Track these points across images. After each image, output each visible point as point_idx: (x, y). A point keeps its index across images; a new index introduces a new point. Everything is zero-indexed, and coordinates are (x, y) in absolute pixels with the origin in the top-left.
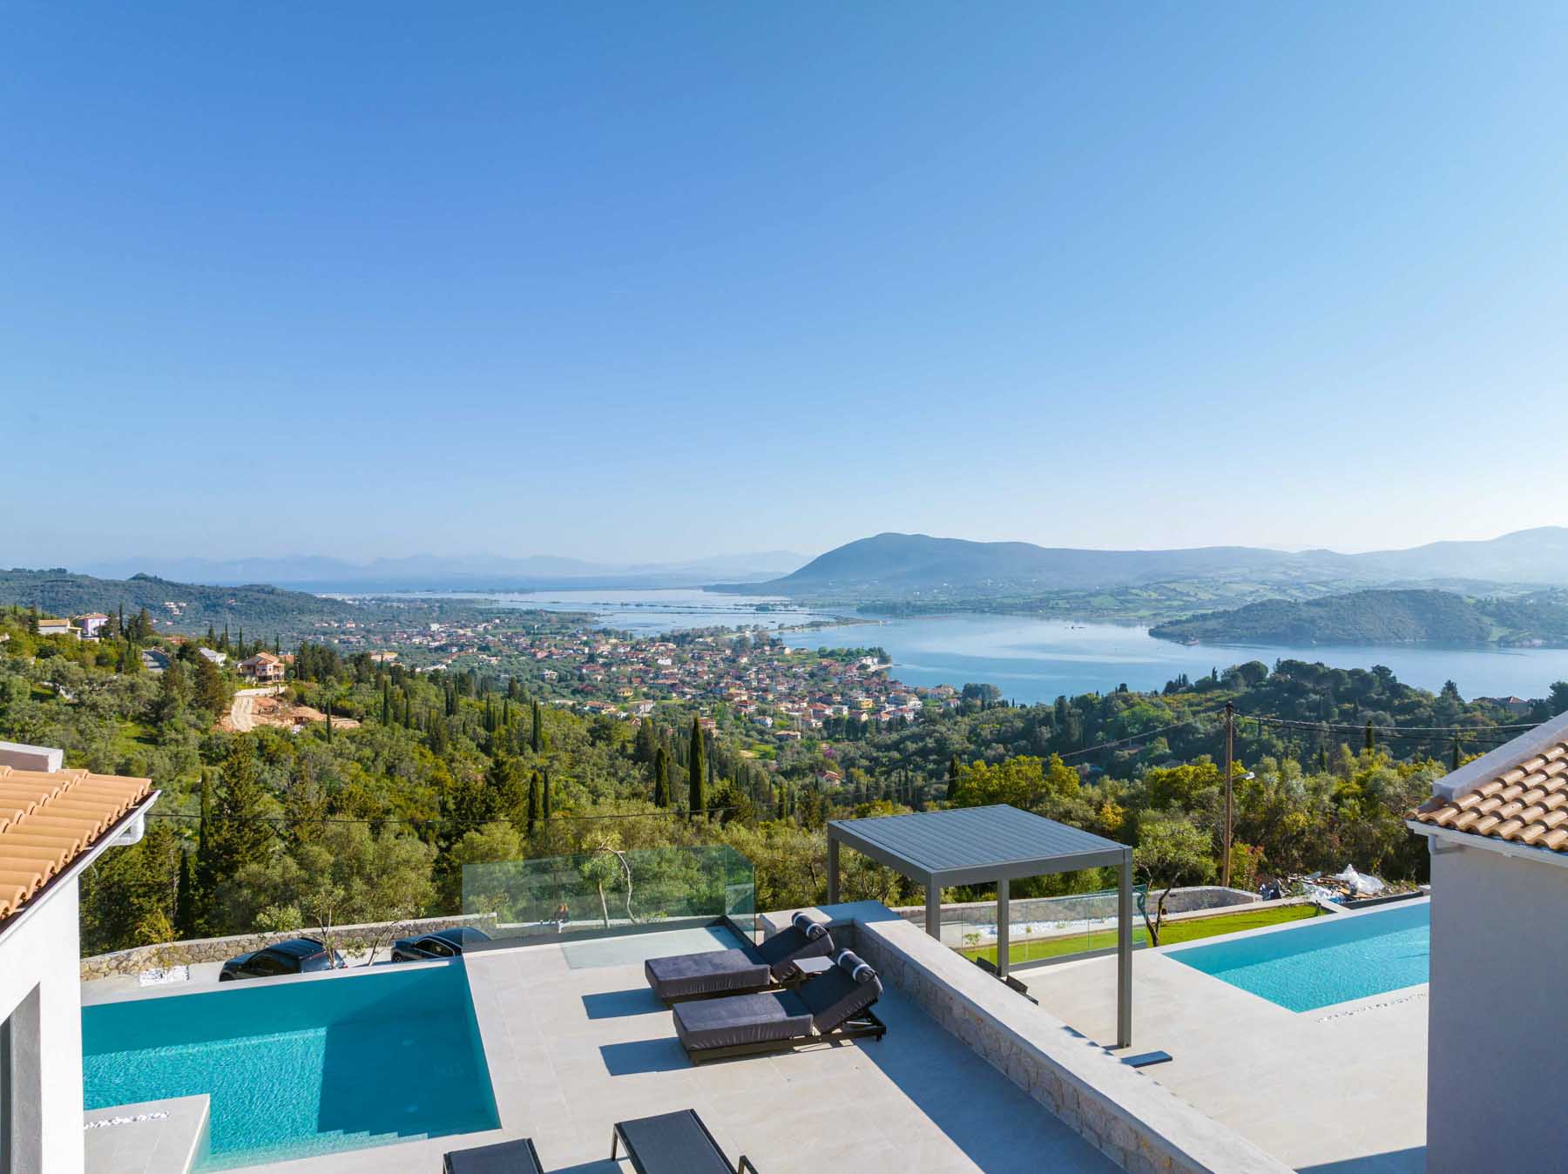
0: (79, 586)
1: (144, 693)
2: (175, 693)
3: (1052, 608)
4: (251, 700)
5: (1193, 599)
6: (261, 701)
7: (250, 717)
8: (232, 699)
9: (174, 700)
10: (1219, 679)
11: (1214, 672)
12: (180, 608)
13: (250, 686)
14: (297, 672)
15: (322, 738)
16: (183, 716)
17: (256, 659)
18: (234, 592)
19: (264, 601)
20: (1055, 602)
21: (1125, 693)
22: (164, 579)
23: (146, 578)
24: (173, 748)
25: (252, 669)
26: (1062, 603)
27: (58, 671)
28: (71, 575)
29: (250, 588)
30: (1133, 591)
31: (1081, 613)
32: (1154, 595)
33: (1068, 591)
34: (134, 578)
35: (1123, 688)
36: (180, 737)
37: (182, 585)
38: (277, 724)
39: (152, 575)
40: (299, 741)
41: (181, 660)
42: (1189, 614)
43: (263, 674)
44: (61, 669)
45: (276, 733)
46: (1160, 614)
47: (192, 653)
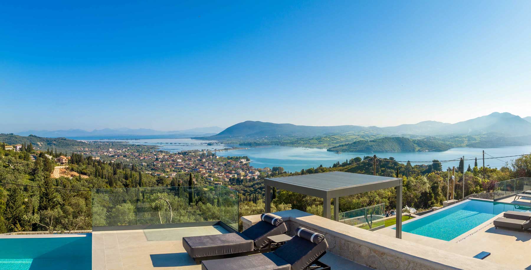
0: (16, 138)
1: (30, 166)
2: (38, 167)
3: (299, 143)
4: (59, 169)
5: (339, 140)
6: (61, 170)
7: (58, 174)
8: (54, 169)
9: (38, 168)
10: (348, 163)
11: (347, 161)
12: (41, 144)
13: (58, 165)
14: (71, 161)
15: (78, 181)
16: (41, 173)
17: (60, 157)
18: (55, 140)
19: (63, 142)
20: (300, 142)
21: (321, 168)
22: (37, 136)
23: (32, 136)
24: (38, 182)
25: (59, 160)
26: (302, 142)
27: (9, 160)
28: (14, 135)
29: (59, 139)
30: (323, 138)
31: (307, 145)
32: (329, 139)
33: (303, 138)
34: (30, 136)
35: (321, 166)
36: (40, 179)
37: (41, 138)
38: (66, 176)
39: (34, 135)
40: (72, 181)
41: (40, 157)
42: (338, 145)
43: (62, 162)
44: (10, 159)
45: (66, 179)
46: (330, 145)
47: (43, 155)
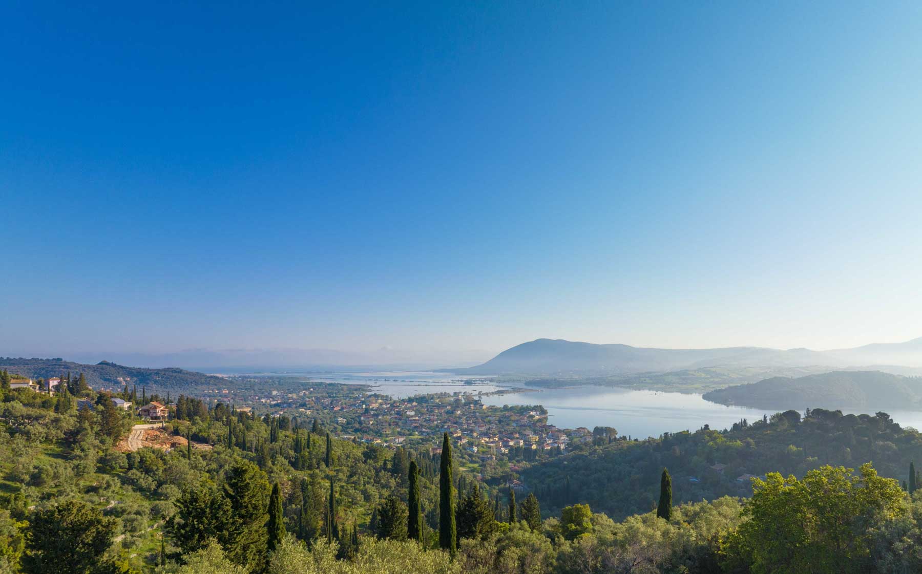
1: (64, 424)
2: (87, 425)
3: (642, 382)
4: (143, 431)
5: (725, 377)
6: (149, 432)
7: (140, 443)
8: (129, 430)
9: (86, 429)
10: (768, 422)
11: (765, 417)
12: (126, 381)
13: (145, 422)
14: (177, 415)
15: (184, 456)
16: (90, 439)
17: (150, 406)
18: (157, 372)
19: (175, 377)
20: (644, 379)
21: (708, 430)
22: (118, 364)
23: (107, 364)
24: (75, 462)
25: (147, 412)
26: (648, 380)
28: (65, 362)
30: (692, 373)
31: (659, 386)
32: (703, 375)
33: (650, 373)
34: (100, 364)
35: (707, 426)
37: (127, 368)
38: (157, 446)
39: (110, 362)
40: (168, 458)
41: (97, 405)
42: (726, 386)
43: (154, 415)
45: (153, 452)
46: (708, 386)
47: (105, 400)
